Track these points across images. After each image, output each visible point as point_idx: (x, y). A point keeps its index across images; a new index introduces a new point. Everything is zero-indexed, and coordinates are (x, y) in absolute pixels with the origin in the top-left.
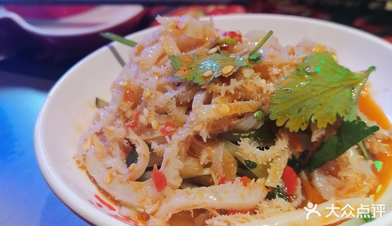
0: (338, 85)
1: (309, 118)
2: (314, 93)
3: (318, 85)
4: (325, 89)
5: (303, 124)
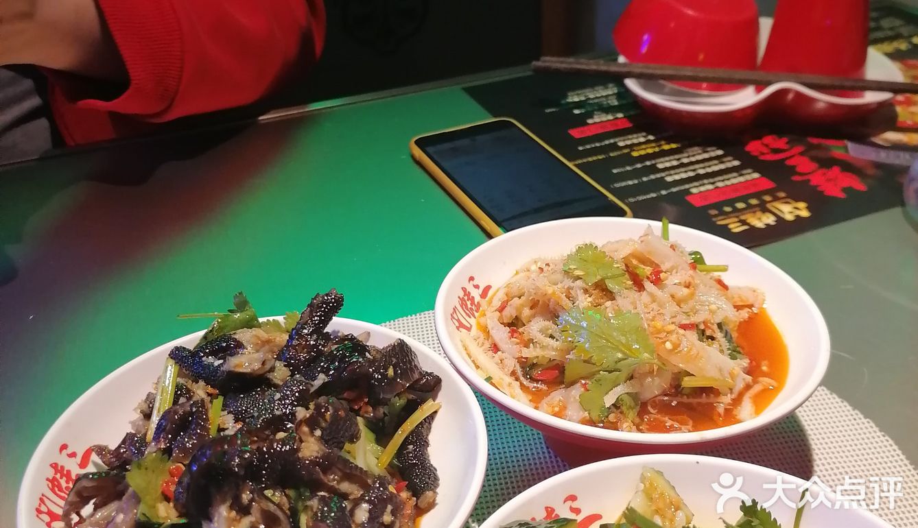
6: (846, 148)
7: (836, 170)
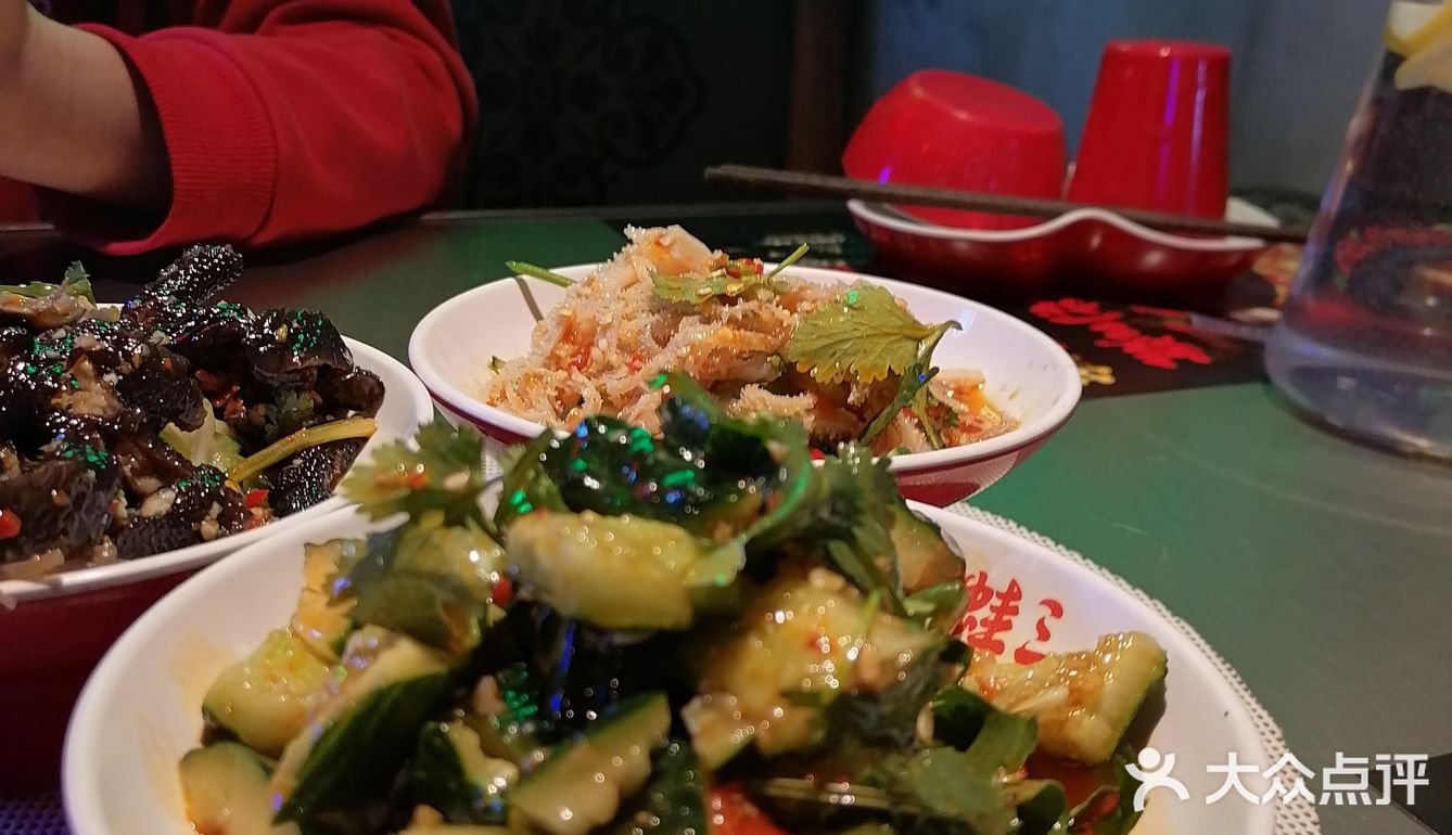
0: (895, 331)
1: (846, 367)
2: (857, 334)
3: (864, 325)
4: (873, 332)
5: (837, 374)
6: (1189, 321)
7: (1168, 339)
